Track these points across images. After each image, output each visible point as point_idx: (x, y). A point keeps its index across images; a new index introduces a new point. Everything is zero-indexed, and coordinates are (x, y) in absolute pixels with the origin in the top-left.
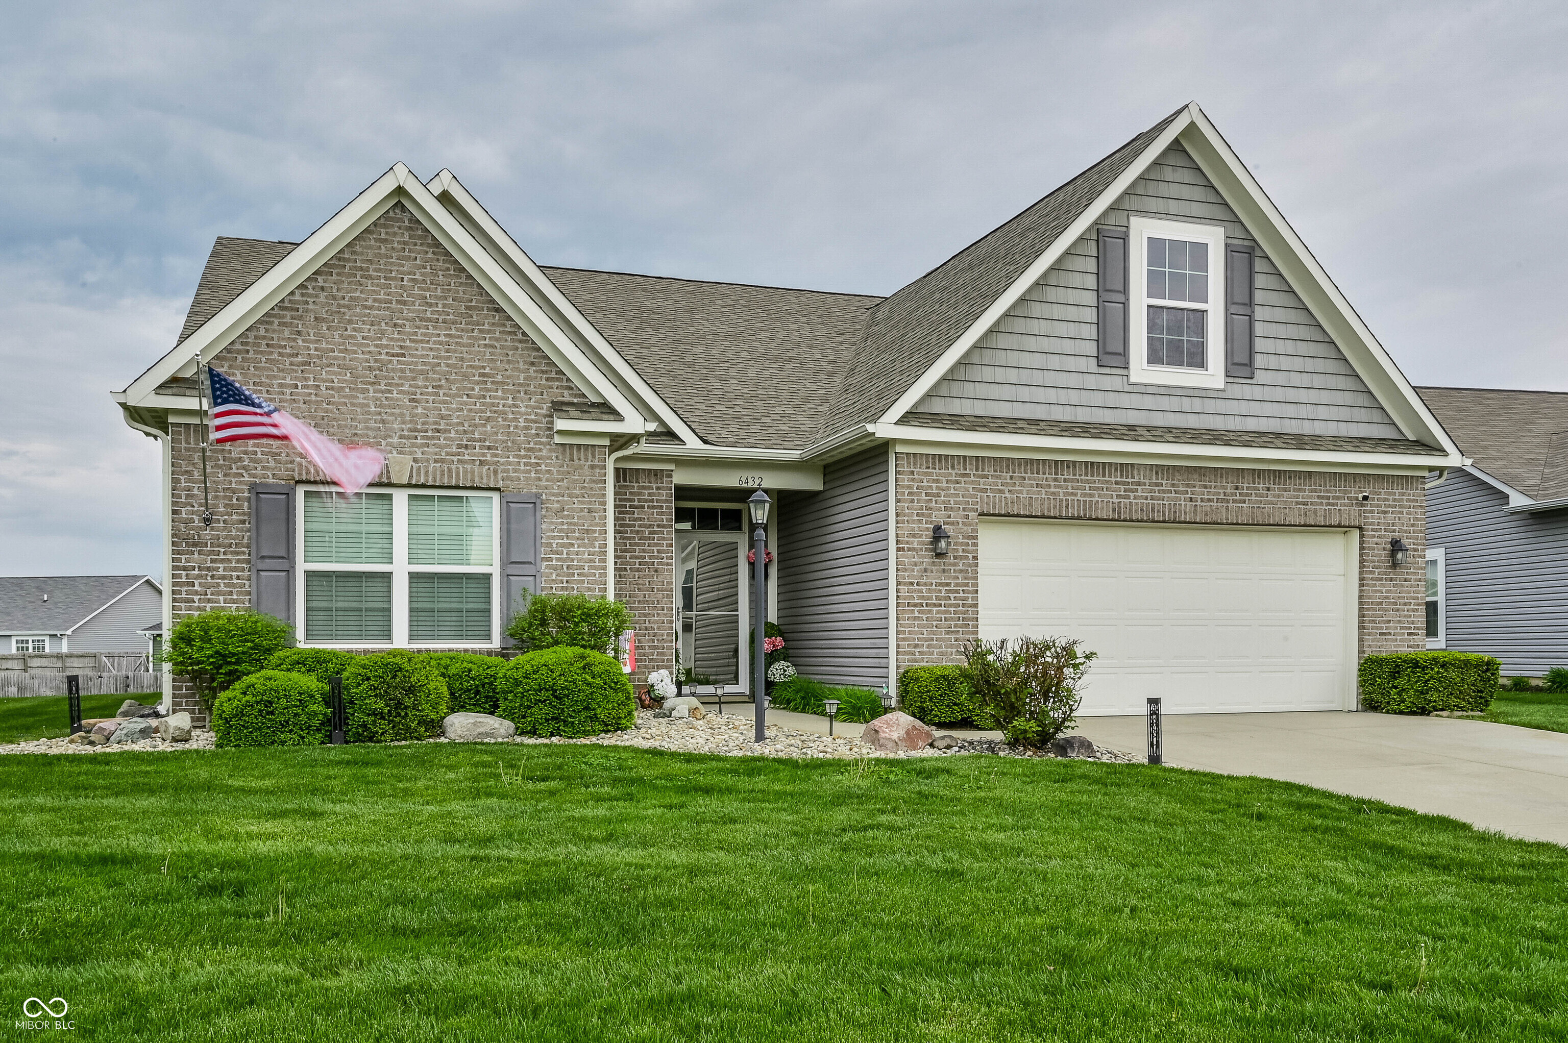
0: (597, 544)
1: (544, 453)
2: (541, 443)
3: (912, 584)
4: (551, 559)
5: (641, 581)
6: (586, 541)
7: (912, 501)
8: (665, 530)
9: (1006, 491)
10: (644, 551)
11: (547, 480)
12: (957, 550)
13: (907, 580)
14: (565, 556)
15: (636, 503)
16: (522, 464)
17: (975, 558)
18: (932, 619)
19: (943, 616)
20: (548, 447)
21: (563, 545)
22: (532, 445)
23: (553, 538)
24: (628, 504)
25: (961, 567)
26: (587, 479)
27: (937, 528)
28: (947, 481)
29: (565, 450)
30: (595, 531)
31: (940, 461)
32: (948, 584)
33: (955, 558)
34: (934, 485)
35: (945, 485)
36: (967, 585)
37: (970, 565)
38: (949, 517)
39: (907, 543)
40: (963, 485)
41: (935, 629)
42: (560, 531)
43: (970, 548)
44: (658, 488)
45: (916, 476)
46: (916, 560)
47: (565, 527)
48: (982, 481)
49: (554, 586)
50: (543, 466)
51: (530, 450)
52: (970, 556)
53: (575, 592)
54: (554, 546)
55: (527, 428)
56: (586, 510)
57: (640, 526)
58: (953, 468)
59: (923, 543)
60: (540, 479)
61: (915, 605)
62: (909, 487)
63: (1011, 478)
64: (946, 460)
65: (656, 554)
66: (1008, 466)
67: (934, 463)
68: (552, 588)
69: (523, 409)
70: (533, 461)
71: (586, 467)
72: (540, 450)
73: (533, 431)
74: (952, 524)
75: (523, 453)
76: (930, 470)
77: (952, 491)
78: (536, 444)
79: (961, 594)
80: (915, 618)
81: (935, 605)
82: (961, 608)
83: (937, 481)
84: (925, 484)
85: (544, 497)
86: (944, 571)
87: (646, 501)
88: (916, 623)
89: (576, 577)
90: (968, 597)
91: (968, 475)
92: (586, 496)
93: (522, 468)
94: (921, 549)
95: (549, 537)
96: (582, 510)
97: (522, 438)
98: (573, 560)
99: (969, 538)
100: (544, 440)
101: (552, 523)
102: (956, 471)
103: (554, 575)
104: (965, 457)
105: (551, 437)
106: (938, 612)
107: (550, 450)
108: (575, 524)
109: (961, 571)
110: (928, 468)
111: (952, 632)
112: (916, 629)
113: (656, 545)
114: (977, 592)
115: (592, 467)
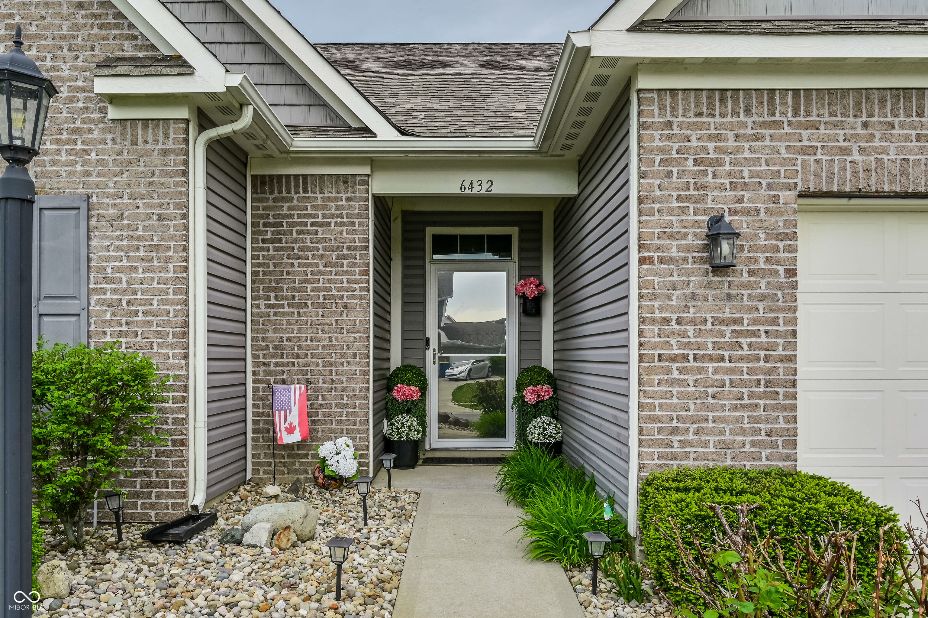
0: (171, 266)
1: (96, 135)
2: (91, 121)
3: (667, 321)
4: (103, 291)
5: (326, 320)
6: (156, 263)
7: (669, 175)
8: (358, 253)
9: (855, 151)
10: (329, 281)
11: (99, 175)
12: (756, 260)
13: (658, 314)
14: (124, 285)
15: (320, 220)
16: (63, 153)
17: (792, 273)
18: (706, 383)
19: (727, 378)
20: (101, 126)
21: (121, 270)
22: (78, 124)
23: (108, 259)
24: (309, 221)
25: (763, 290)
26: (157, 170)
27: (717, 220)
28: (737, 138)
29: (124, 129)
30: (168, 248)
31: (723, 101)
32: (737, 321)
33: (751, 273)
34: (711, 145)
35: (731, 143)
36: (775, 321)
37: (780, 287)
38: (741, 200)
39: (659, 248)
40: (768, 143)
41: (710, 400)
42: (118, 248)
43: (781, 255)
44: (348, 199)
45: (676, 131)
46: (675, 278)
47: (125, 243)
48: (805, 133)
49: (108, 330)
50: (93, 154)
51: (74, 131)
52: (781, 270)
53: (139, 338)
54: (109, 271)
55: (71, 100)
56: (155, 217)
57: (325, 249)
58: (748, 112)
59: (688, 248)
60: (88, 174)
61: (674, 359)
62: (662, 150)
63: (865, 125)
64: (735, 100)
65: (345, 284)
66: (858, 104)
67: (711, 106)
68: (105, 333)
69: (67, 73)
70: (79, 147)
71: (156, 152)
72: (90, 130)
73: (80, 104)
74: (747, 212)
75: (65, 136)
76: (704, 119)
77: (747, 154)
78: (83, 122)
79: (763, 339)
80: (673, 382)
81: (711, 358)
82: (762, 364)
83: (718, 137)
84: (694, 143)
85: (94, 199)
86: (729, 297)
87: (332, 216)
88: (675, 390)
89: (140, 317)
90: (776, 345)
91: (779, 125)
92: (155, 195)
93: (64, 158)
94: (685, 260)
95: (101, 259)
96: (149, 217)
97: (65, 114)
98: (135, 292)
99: (778, 237)
100: (95, 116)
101: (106, 237)
102: (755, 118)
103: (109, 315)
104: (772, 91)
105: (104, 111)
106: (717, 371)
107: (104, 131)
108: (139, 238)
109: (763, 297)
110: (700, 114)
111: (745, 406)
112: (675, 400)
113: (346, 273)
114: (794, 334)
115: (165, 152)
